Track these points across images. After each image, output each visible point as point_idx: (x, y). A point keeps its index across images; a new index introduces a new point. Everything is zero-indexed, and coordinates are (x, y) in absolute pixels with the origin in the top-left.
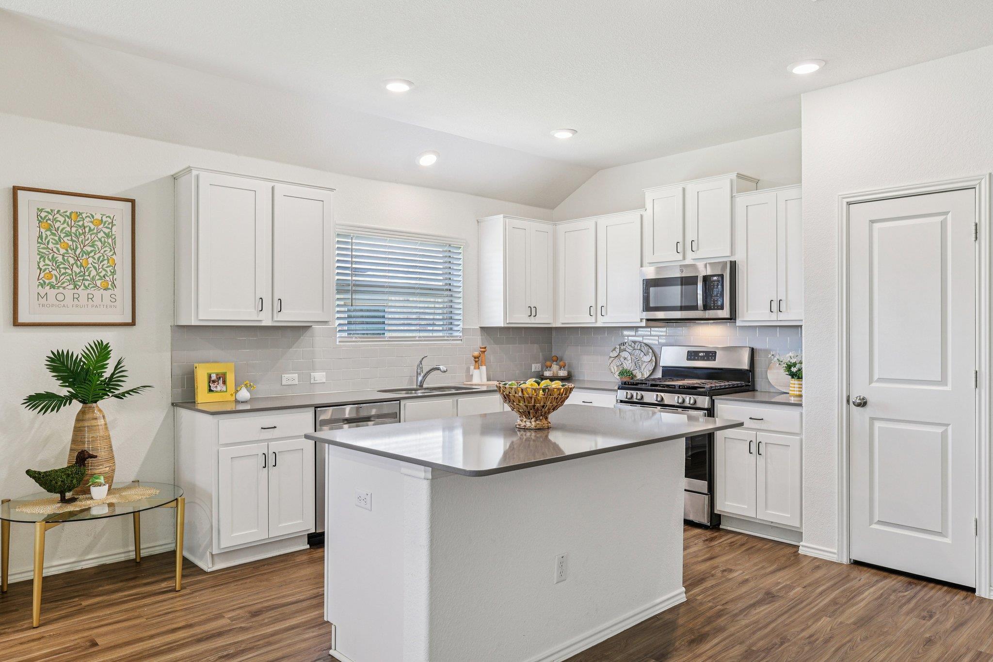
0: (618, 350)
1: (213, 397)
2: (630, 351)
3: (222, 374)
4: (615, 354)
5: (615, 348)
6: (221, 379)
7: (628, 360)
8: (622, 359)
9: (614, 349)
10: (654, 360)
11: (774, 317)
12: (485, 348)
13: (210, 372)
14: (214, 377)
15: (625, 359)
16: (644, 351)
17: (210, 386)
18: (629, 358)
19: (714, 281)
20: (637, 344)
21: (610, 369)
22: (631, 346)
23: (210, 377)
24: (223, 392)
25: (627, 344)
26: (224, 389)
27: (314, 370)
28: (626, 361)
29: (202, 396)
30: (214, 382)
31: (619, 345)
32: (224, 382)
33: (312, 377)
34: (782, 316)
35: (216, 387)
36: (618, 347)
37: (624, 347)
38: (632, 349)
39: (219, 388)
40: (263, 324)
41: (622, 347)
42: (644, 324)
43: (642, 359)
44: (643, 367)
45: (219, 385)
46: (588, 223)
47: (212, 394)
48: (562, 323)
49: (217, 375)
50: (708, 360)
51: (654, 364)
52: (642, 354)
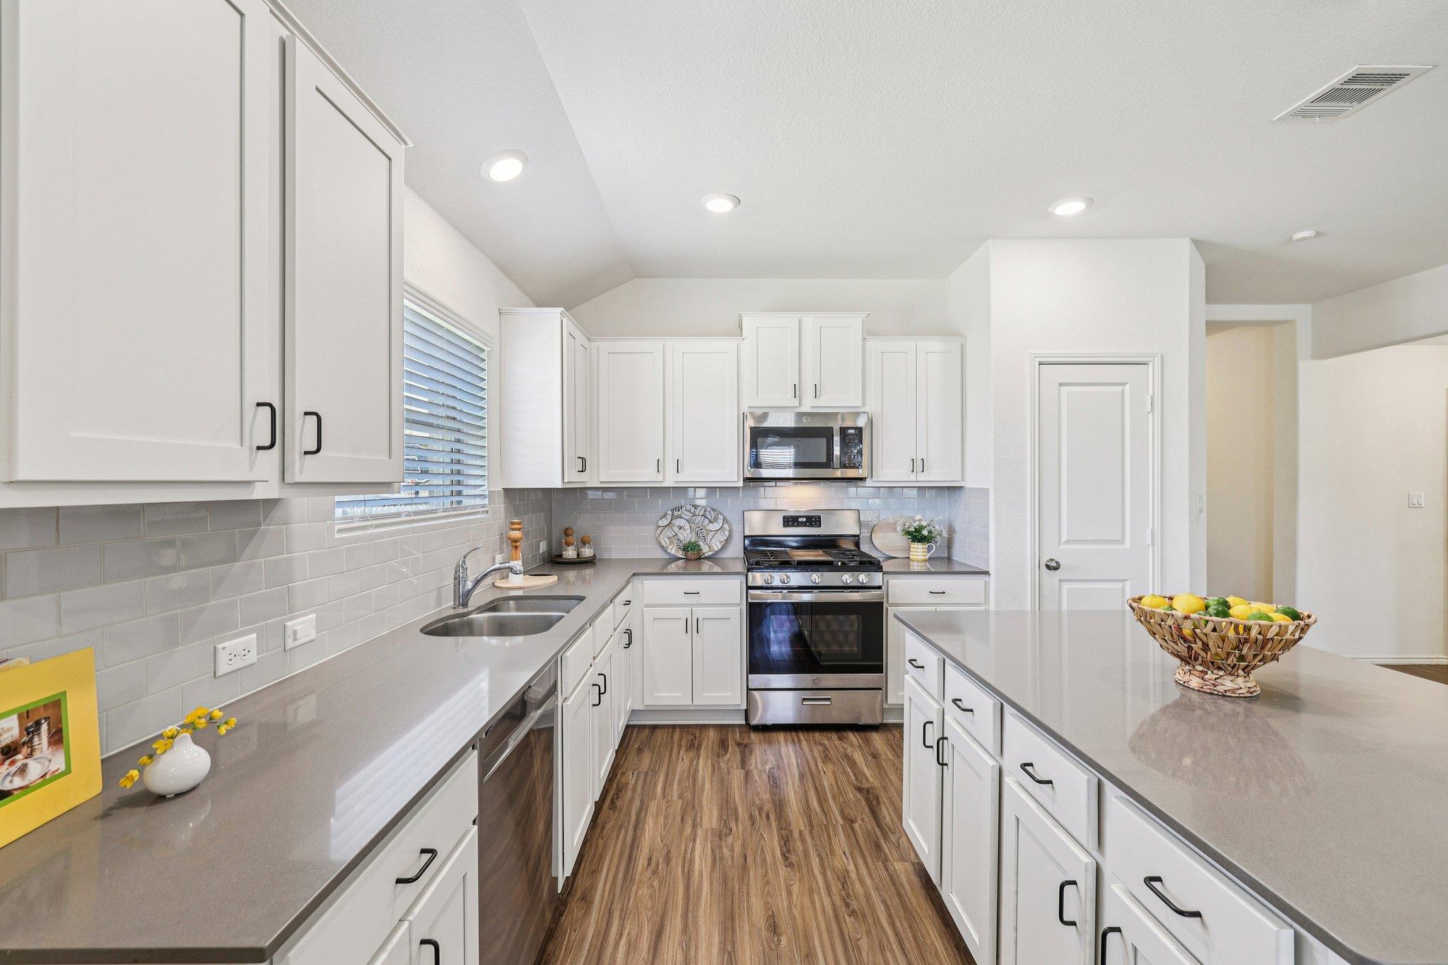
0: (669, 517)
2: (687, 518)
3: (45, 707)
4: (664, 522)
5: (666, 514)
6: (44, 727)
7: (685, 530)
8: (676, 529)
9: (664, 516)
10: (728, 528)
11: (913, 477)
14: (11, 731)
15: (681, 528)
16: (710, 517)
18: (687, 526)
19: (851, 434)
20: (699, 508)
21: (659, 543)
22: (690, 511)
24: (57, 776)
25: (684, 509)
26: (58, 763)
27: (291, 611)
28: (682, 531)
31: (672, 510)
32: (57, 738)
33: (289, 633)
34: (922, 477)
35: (23, 770)
36: (670, 513)
37: (680, 513)
38: (691, 515)
39: (35, 770)
41: (676, 513)
42: (741, 484)
43: (708, 528)
44: (710, 536)
45: (37, 754)
46: (653, 345)
48: (601, 482)
49: (24, 715)
50: (811, 525)
51: (727, 533)
52: (707, 521)
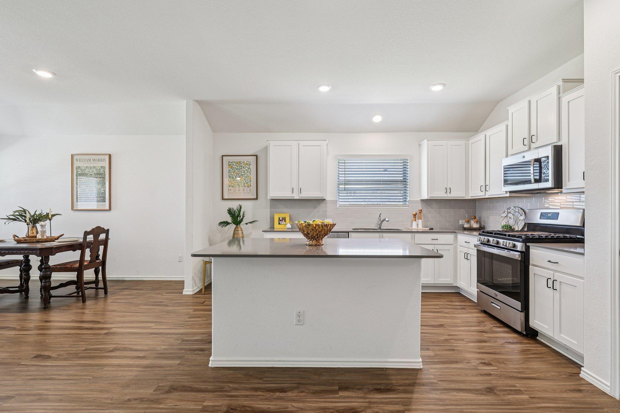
0: (506, 213)
1: (280, 226)
2: (513, 213)
3: (284, 218)
4: (504, 215)
5: (505, 211)
8: (509, 218)
9: (504, 212)
12: (421, 210)
13: (279, 217)
14: (281, 219)
15: (510, 218)
16: (520, 213)
17: (279, 222)
18: (512, 218)
20: (517, 208)
21: (502, 224)
22: (513, 210)
23: (279, 219)
24: (285, 225)
25: (511, 208)
26: (285, 223)
28: (510, 219)
29: (277, 226)
30: (281, 220)
31: (507, 209)
32: (285, 221)
35: (282, 223)
36: (506, 210)
37: (510, 210)
38: (514, 212)
39: (283, 223)
40: (295, 198)
41: (509, 211)
43: (519, 218)
44: (520, 223)
47: (280, 225)
49: (282, 218)
50: (553, 219)
52: (520, 215)
